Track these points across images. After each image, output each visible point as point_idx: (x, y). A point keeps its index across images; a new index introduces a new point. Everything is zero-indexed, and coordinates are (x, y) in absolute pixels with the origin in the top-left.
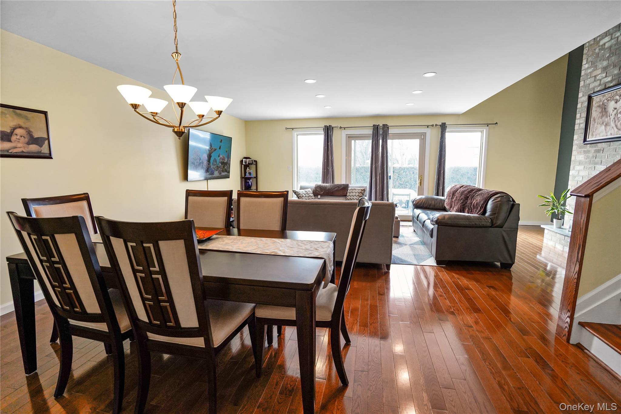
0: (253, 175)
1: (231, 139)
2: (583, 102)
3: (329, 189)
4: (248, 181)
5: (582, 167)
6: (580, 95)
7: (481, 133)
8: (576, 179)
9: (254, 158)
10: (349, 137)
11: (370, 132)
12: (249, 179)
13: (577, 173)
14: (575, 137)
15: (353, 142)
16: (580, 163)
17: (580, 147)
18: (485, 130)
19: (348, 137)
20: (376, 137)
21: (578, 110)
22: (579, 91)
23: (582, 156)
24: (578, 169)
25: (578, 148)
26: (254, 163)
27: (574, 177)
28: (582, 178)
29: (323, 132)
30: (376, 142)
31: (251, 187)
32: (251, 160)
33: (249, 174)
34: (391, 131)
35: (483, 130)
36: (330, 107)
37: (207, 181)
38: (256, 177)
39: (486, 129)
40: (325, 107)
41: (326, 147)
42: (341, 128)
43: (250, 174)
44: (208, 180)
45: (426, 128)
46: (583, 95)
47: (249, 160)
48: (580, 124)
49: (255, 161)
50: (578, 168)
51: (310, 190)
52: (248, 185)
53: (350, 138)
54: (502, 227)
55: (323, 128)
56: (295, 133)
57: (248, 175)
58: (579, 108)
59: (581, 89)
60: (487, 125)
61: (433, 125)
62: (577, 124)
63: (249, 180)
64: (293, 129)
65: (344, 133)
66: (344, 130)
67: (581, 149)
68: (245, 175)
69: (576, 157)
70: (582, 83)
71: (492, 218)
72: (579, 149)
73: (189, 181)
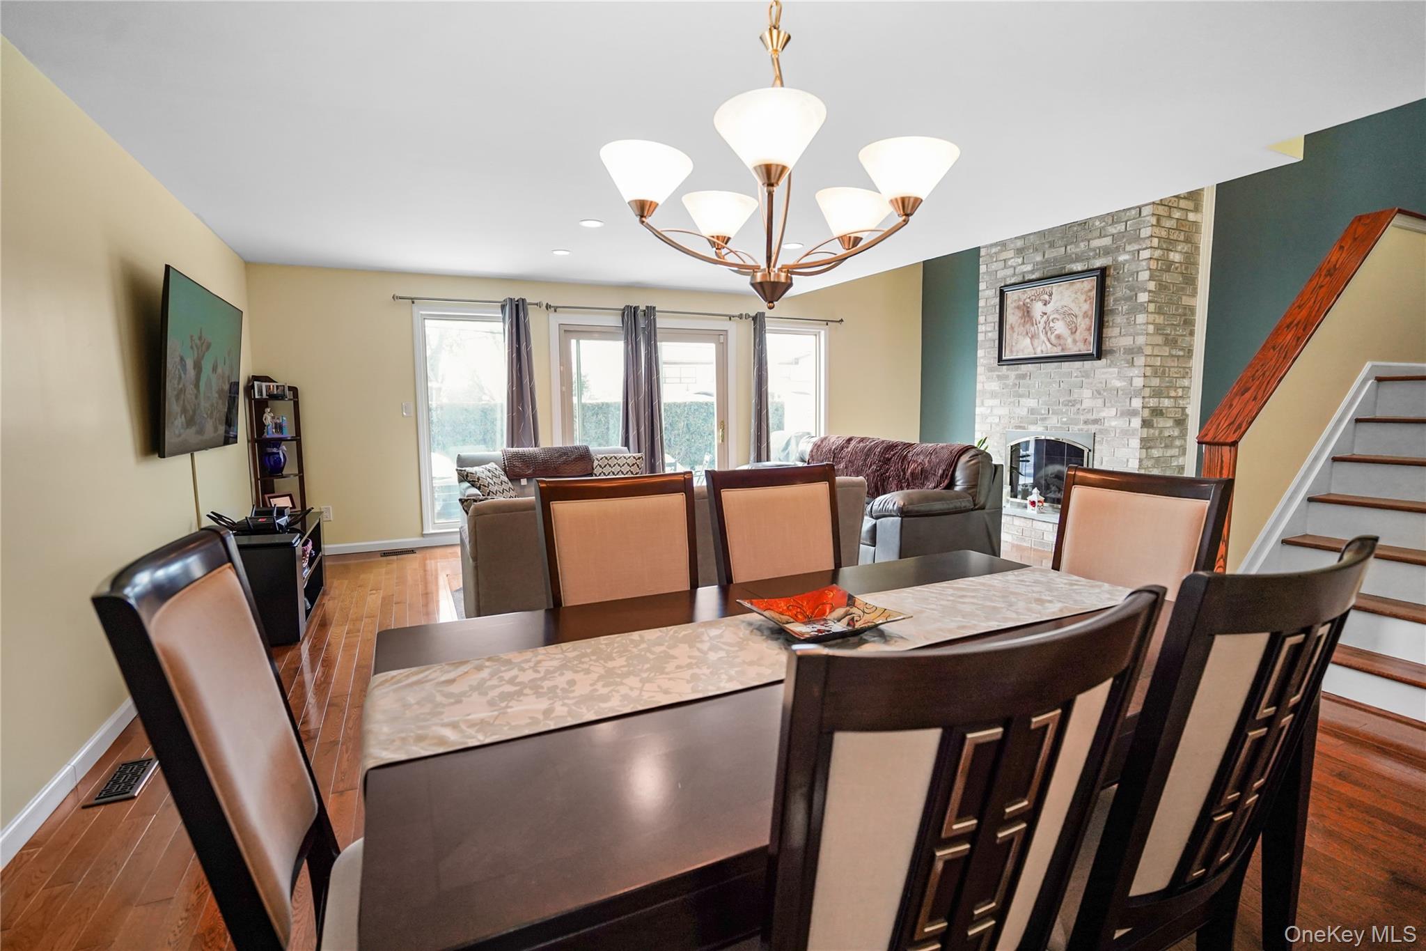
0: (289, 432)
1: (240, 314)
2: (989, 298)
3: (545, 462)
4: (275, 450)
5: (997, 402)
6: (982, 286)
7: (815, 337)
8: (989, 420)
9: (284, 377)
10: (565, 331)
11: (615, 321)
12: (277, 442)
13: (989, 411)
14: (980, 353)
15: (573, 342)
16: (993, 395)
17: (991, 370)
18: (823, 333)
19: (563, 331)
20: (634, 335)
21: (980, 310)
22: (979, 280)
23: (995, 384)
24: (991, 404)
25: (986, 371)
26: (289, 394)
27: (985, 417)
28: (998, 420)
29: (501, 315)
30: (634, 345)
31: (282, 469)
32: (272, 385)
33: (276, 428)
34: (661, 322)
35: (819, 332)
36: (567, 253)
37: (192, 455)
38: (297, 438)
39: (825, 330)
40: (555, 252)
41: (514, 355)
42: (548, 307)
43: (279, 427)
44: (195, 453)
45: (726, 320)
46: (987, 287)
47: (264, 384)
48: (986, 332)
49: (290, 388)
50: (989, 402)
51: (492, 466)
52: (272, 463)
53: (569, 332)
54: (984, 509)
55: (500, 304)
56: (420, 311)
57: (271, 433)
58: (982, 307)
59: (983, 278)
60: (825, 322)
61: (740, 316)
62: (982, 332)
63: (278, 448)
64: (413, 300)
65: (556, 320)
66: (556, 314)
67: (993, 373)
68: (259, 432)
69: (985, 384)
70: (983, 269)
71: (973, 492)
72: (989, 372)
73: (164, 457)
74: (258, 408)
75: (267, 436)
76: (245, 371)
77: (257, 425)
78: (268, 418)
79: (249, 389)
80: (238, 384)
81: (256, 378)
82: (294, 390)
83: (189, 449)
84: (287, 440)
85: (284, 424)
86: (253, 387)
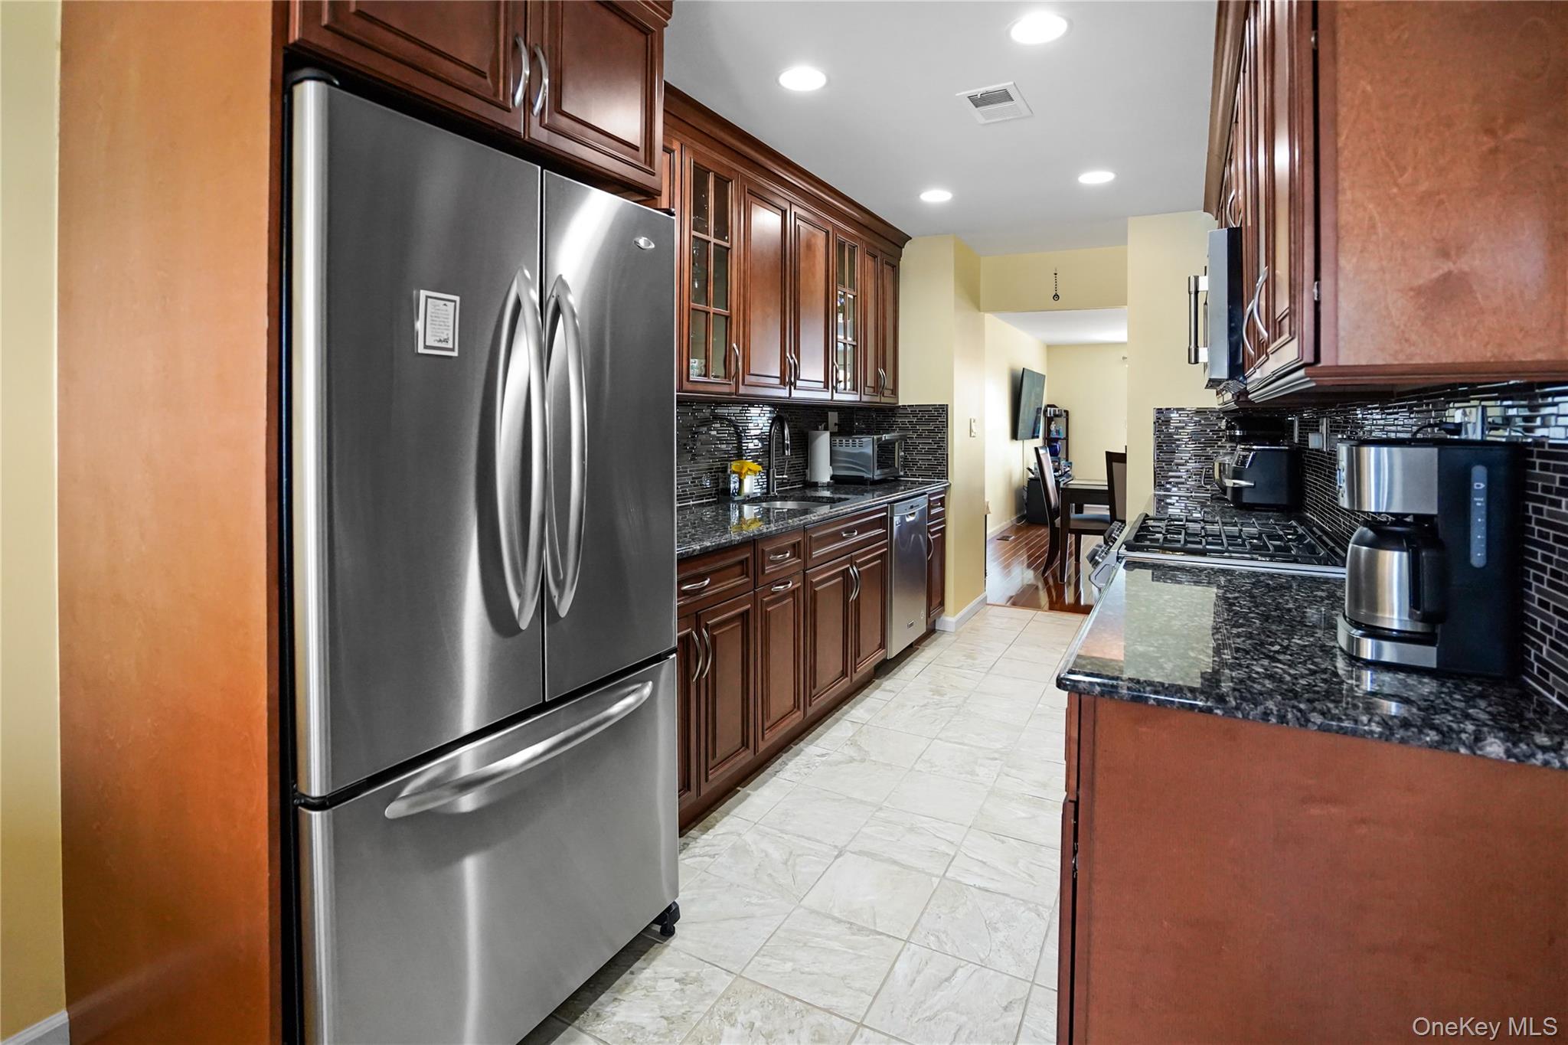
0: (1063, 435)
1: (1044, 376)
4: (1054, 444)
9: (1062, 405)
12: (1056, 440)
26: (1064, 414)
31: (1058, 454)
32: (1057, 409)
33: (1056, 432)
37: (1024, 441)
38: (1067, 439)
43: (1058, 432)
47: (1052, 409)
49: (1065, 411)
57: (1054, 435)
63: (1057, 443)
68: (1049, 434)
73: (1017, 439)
74: (1049, 421)
75: (1052, 436)
76: (1045, 403)
77: (1048, 431)
78: (1053, 427)
79: (1046, 411)
80: (1041, 409)
81: (1049, 406)
82: (1067, 412)
83: (1023, 439)
84: (1060, 439)
85: (1061, 431)
86: (1047, 411)
